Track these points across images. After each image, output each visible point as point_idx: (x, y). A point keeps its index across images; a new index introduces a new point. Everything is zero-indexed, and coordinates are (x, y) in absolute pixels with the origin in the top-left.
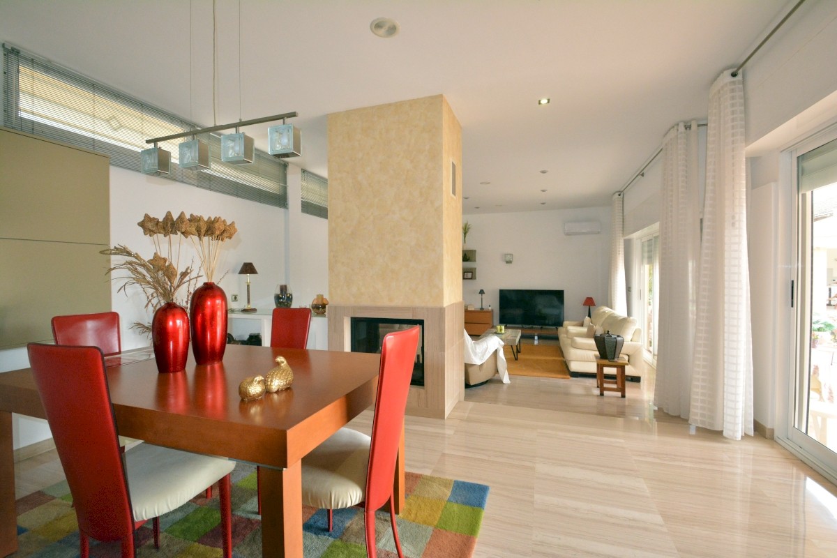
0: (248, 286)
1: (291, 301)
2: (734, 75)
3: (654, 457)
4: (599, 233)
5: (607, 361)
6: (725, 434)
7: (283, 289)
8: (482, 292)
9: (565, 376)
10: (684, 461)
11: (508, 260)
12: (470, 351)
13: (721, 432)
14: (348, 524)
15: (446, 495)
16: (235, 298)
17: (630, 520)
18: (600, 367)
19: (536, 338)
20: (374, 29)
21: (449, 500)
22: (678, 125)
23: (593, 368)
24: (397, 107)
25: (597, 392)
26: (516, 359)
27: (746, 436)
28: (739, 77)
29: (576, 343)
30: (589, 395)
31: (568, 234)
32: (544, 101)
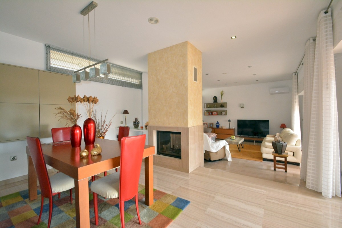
0: (126, 118)
1: (139, 124)
2: (326, 13)
3: (277, 201)
4: (288, 93)
5: (277, 154)
6: (323, 194)
7: (136, 119)
8: (229, 121)
9: (260, 160)
10: (292, 204)
11: (242, 106)
12: (210, 146)
13: (321, 193)
14: (130, 207)
15: (171, 202)
16: (122, 122)
17: (245, 225)
18: (275, 157)
19: (255, 142)
20: (149, 21)
21: (171, 205)
22: (309, 39)
23: (272, 157)
24: (171, 48)
25: (273, 168)
26: (240, 151)
27: (335, 197)
28: (329, 13)
29: (265, 145)
30: (268, 169)
31: (271, 94)
32: (234, 37)
